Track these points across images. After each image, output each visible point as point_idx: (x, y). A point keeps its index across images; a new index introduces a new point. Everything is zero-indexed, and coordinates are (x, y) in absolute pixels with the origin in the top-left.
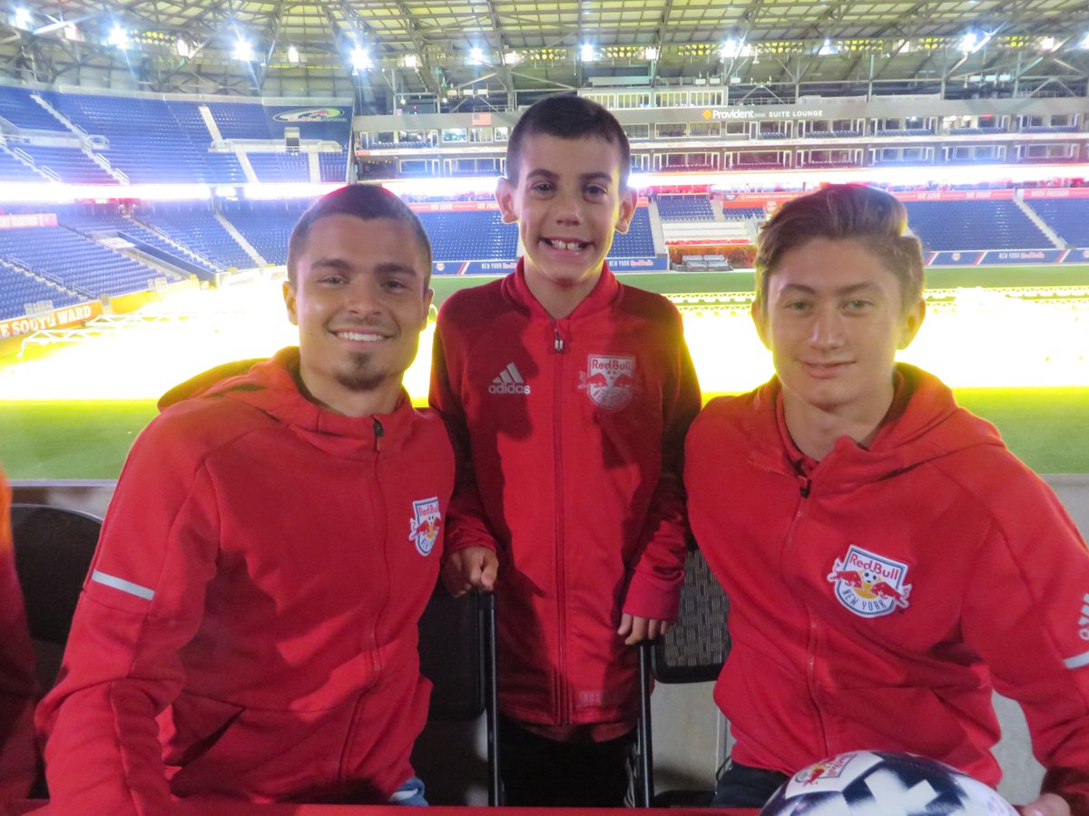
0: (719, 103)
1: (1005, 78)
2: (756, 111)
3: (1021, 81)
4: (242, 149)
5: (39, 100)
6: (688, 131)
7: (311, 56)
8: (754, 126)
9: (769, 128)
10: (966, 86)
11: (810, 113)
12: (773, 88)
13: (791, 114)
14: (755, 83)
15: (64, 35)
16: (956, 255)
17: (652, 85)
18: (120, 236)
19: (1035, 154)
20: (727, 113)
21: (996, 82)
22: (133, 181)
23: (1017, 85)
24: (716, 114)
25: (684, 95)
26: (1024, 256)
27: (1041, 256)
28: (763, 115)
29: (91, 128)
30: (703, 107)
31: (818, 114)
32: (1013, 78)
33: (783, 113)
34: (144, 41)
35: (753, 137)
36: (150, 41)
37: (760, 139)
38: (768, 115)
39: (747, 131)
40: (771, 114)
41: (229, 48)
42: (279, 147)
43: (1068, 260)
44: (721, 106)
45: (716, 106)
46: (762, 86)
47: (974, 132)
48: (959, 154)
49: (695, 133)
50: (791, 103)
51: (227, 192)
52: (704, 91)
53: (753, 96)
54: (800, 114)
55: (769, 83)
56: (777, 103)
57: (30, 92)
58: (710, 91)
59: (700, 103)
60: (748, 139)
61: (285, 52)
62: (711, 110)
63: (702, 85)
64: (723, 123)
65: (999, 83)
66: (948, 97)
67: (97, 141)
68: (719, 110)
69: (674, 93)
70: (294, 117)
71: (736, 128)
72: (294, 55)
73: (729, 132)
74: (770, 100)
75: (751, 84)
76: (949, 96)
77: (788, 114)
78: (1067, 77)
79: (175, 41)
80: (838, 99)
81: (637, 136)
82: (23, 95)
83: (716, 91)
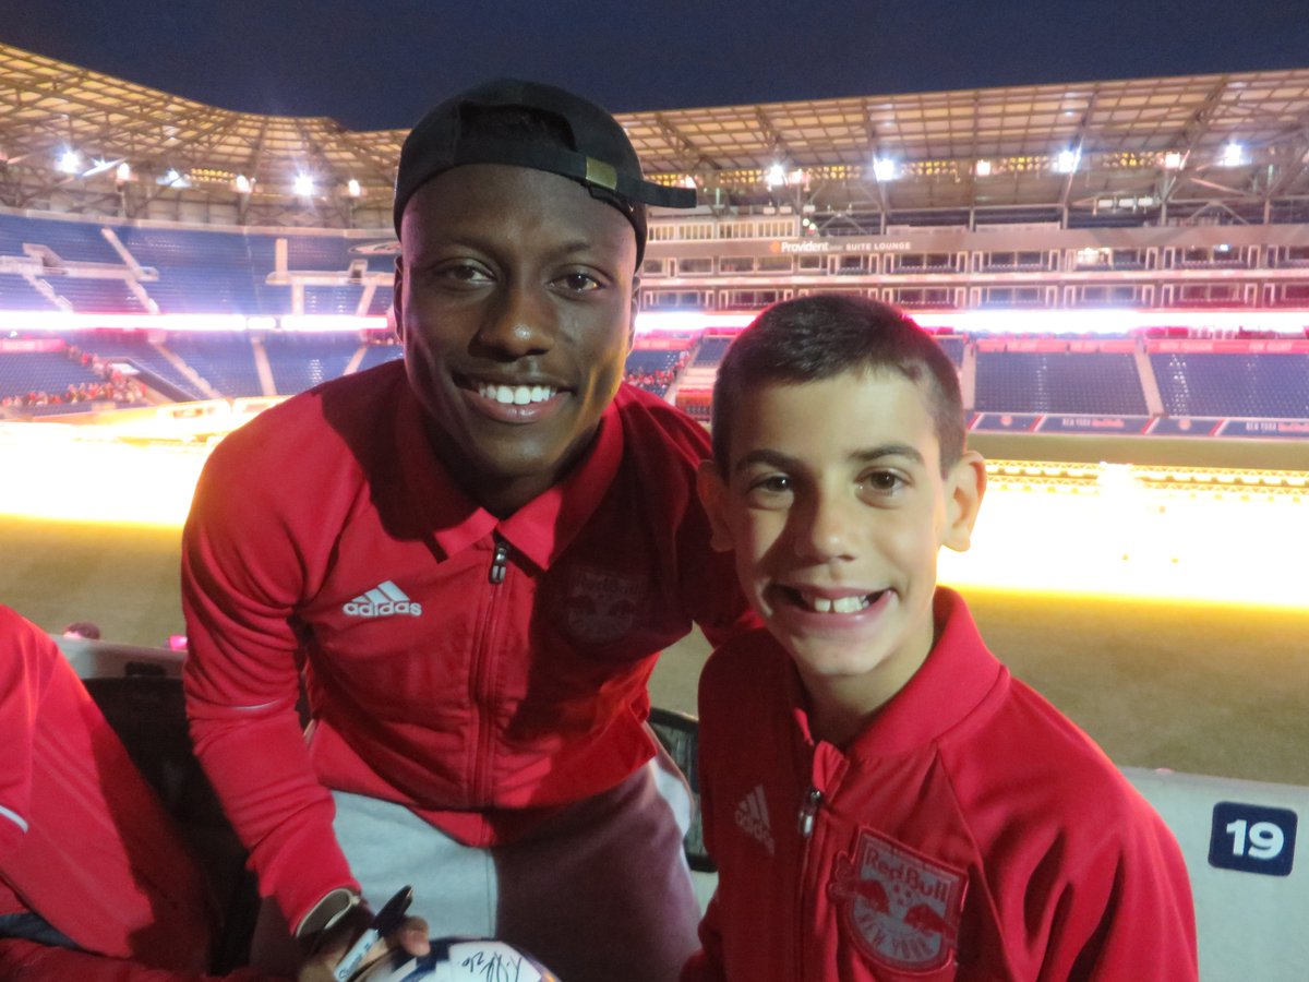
0: (790, 234)
1: (1146, 202)
2: (832, 243)
3: (1170, 207)
4: (302, 280)
5: (109, 234)
6: (756, 266)
7: (372, 189)
8: (833, 261)
9: (851, 262)
10: (1095, 213)
11: (895, 246)
12: (854, 216)
13: (873, 246)
14: (833, 212)
15: (115, 176)
16: (1007, 418)
17: (716, 215)
18: (128, 362)
19: (1195, 296)
20: (798, 246)
21: (1135, 208)
22: (163, 310)
23: (1164, 211)
24: (785, 247)
25: (750, 226)
26: (1096, 424)
27: (1119, 424)
28: (839, 248)
29: (144, 259)
30: (771, 238)
31: (905, 247)
32: (1158, 201)
33: (863, 245)
34: (201, 179)
35: (832, 271)
36: (207, 179)
37: (841, 273)
38: (845, 248)
39: (825, 266)
40: (849, 247)
41: (286, 183)
42: (341, 279)
43: (1157, 431)
44: (793, 238)
45: (786, 238)
46: (839, 215)
47: (1107, 268)
48: (1091, 294)
49: (763, 268)
50: (873, 234)
51: (261, 323)
52: (772, 221)
53: (830, 226)
54: (883, 246)
55: (850, 212)
56: (857, 234)
57: (102, 227)
58: (779, 221)
59: (768, 235)
60: (824, 274)
61: (346, 185)
62: (780, 243)
63: (772, 215)
64: (796, 257)
65: (1140, 209)
66: (1071, 226)
67: (148, 273)
68: (790, 242)
69: (740, 223)
70: (369, 250)
71: (810, 261)
72: (354, 188)
73: (802, 267)
74: (850, 231)
75: (829, 213)
76: (1073, 224)
77: (868, 247)
78: (1226, 199)
79: (235, 178)
80: (931, 229)
81: (700, 271)
82: (93, 231)
83: (786, 221)
